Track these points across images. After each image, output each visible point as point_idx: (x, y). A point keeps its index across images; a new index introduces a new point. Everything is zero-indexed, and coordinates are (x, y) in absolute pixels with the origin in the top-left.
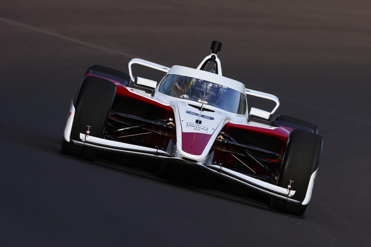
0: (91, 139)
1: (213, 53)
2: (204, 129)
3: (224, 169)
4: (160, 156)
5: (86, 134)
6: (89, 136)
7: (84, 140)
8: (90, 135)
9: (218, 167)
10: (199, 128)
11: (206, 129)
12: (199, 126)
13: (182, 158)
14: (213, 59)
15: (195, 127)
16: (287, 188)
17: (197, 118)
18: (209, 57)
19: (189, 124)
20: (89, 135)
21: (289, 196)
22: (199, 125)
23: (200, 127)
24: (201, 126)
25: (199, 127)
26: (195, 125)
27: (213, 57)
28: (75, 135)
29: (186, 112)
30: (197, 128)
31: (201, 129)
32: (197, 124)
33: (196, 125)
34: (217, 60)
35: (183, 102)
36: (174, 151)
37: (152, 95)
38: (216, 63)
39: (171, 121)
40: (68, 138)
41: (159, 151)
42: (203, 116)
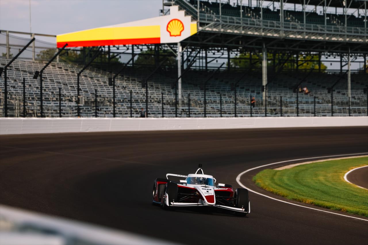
3: (220, 206)
4: (199, 205)
5: (173, 202)
7: (173, 204)
9: (219, 205)
13: (208, 205)
14: (200, 170)
15: (208, 193)
16: (242, 208)
17: (207, 190)
18: (199, 169)
21: (243, 211)
28: (170, 204)
31: (210, 194)
34: (202, 170)
35: (199, 186)
36: (203, 203)
37: (186, 185)
38: (201, 171)
39: (197, 193)
40: (168, 204)
41: (199, 204)
42: (208, 189)
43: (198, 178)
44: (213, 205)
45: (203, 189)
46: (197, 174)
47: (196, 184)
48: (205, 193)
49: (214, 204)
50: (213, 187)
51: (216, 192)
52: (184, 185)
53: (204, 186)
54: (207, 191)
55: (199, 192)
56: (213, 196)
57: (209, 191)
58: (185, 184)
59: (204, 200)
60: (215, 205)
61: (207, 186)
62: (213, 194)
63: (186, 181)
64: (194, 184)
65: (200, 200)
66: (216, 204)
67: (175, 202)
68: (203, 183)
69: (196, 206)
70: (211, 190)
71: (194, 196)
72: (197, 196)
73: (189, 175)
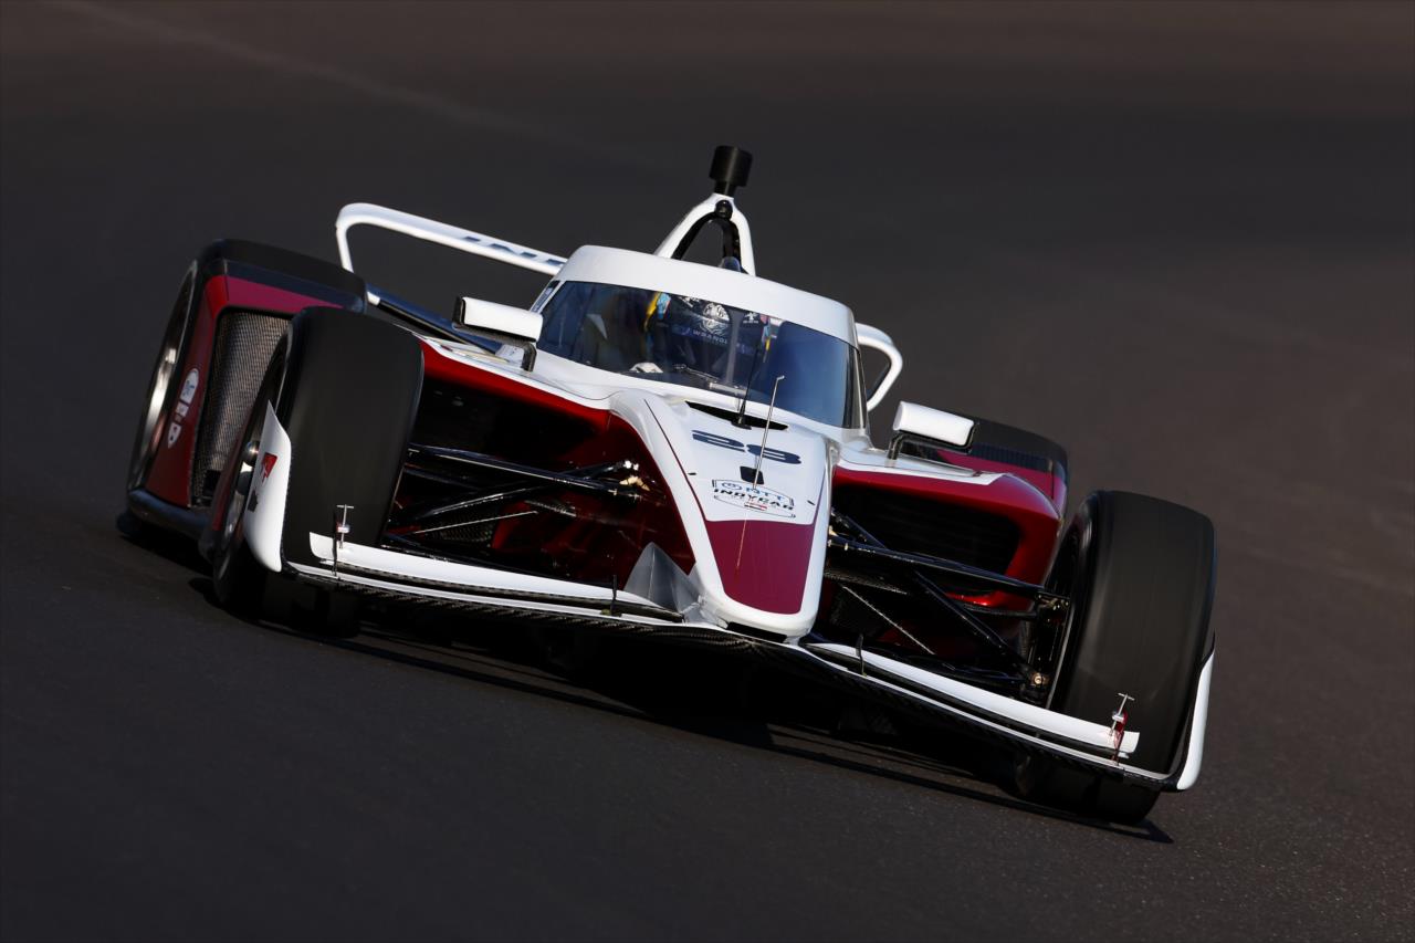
0: (356, 554)
1: (722, 193)
2: (782, 505)
3: (870, 657)
4: (626, 617)
5: (336, 537)
6: (346, 544)
7: (331, 563)
8: (349, 538)
9: (849, 651)
10: (761, 503)
11: (788, 504)
12: (758, 492)
13: (726, 626)
14: (721, 215)
15: (747, 497)
16: (1107, 722)
17: (749, 460)
18: (707, 207)
19: (721, 488)
20: (345, 540)
21: (1121, 755)
22: (759, 487)
23: (762, 495)
24: (767, 494)
25: (759, 496)
26: (744, 491)
27: (724, 210)
28: (294, 545)
29: (695, 437)
30: (756, 500)
31: (768, 505)
32: (750, 485)
33: (748, 489)
34: (738, 218)
35: (667, 397)
36: (680, 596)
37: (528, 364)
38: (732, 231)
39: (630, 472)
40: (270, 551)
41: (623, 596)
42: (755, 450)
43: (684, 311)
44: (781, 638)
45: (700, 437)
46: (679, 254)
47: (642, 375)
48: (720, 489)
49: (792, 624)
50: (836, 433)
51: (849, 492)
52: (505, 366)
53: (730, 404)
54: (749, 474)
55: (650, 469)
56: (804, 533)
57: (768, 467)
58: (519, 354)
59: (688, 562)
60: (803, 641)
61: (755, 409)
62: (802, 517)
63: (529, 323)
64: (622, 362)
65: (648, 558)
66: (824, 627)
67: (364, 535)
68: (720, 376)
69: (586, 620)
70: (792, 459)
71: (598, 499)
72: (622, 505)
73: (588, 251)
